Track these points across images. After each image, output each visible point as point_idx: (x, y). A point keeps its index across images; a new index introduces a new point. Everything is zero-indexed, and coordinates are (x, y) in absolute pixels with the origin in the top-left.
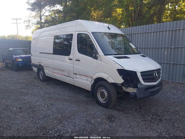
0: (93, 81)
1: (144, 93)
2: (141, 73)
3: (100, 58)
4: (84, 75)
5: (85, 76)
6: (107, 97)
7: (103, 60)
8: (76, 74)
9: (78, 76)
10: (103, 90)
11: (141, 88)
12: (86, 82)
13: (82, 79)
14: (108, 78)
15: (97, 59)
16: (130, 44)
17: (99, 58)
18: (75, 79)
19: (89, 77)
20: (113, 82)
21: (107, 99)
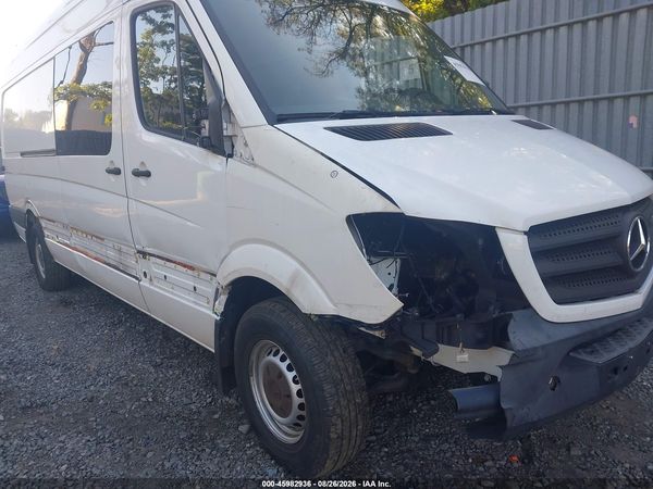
0: (223, 298)
1: (557, 381)
2: (535, 232)
3: (246, 145)
4: (178, 259)
5: (185, 266)
6: (301, 406)
7: (257, 161)
8: (144, 254)
9: (156, 268)
10: (277, 360)
11: (535, 349)
12: (187, 300)
13: (174, 285)
14: (294, 279)
15: (231, 156)
16: (451, 61)
17: (239, 148)
18: (145, 283)
19: (203, 275)
20: (329, 309)
21: (300, 418)
